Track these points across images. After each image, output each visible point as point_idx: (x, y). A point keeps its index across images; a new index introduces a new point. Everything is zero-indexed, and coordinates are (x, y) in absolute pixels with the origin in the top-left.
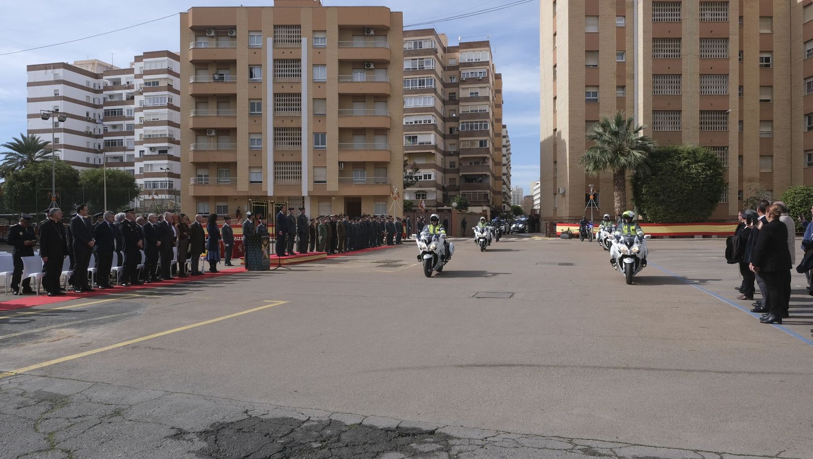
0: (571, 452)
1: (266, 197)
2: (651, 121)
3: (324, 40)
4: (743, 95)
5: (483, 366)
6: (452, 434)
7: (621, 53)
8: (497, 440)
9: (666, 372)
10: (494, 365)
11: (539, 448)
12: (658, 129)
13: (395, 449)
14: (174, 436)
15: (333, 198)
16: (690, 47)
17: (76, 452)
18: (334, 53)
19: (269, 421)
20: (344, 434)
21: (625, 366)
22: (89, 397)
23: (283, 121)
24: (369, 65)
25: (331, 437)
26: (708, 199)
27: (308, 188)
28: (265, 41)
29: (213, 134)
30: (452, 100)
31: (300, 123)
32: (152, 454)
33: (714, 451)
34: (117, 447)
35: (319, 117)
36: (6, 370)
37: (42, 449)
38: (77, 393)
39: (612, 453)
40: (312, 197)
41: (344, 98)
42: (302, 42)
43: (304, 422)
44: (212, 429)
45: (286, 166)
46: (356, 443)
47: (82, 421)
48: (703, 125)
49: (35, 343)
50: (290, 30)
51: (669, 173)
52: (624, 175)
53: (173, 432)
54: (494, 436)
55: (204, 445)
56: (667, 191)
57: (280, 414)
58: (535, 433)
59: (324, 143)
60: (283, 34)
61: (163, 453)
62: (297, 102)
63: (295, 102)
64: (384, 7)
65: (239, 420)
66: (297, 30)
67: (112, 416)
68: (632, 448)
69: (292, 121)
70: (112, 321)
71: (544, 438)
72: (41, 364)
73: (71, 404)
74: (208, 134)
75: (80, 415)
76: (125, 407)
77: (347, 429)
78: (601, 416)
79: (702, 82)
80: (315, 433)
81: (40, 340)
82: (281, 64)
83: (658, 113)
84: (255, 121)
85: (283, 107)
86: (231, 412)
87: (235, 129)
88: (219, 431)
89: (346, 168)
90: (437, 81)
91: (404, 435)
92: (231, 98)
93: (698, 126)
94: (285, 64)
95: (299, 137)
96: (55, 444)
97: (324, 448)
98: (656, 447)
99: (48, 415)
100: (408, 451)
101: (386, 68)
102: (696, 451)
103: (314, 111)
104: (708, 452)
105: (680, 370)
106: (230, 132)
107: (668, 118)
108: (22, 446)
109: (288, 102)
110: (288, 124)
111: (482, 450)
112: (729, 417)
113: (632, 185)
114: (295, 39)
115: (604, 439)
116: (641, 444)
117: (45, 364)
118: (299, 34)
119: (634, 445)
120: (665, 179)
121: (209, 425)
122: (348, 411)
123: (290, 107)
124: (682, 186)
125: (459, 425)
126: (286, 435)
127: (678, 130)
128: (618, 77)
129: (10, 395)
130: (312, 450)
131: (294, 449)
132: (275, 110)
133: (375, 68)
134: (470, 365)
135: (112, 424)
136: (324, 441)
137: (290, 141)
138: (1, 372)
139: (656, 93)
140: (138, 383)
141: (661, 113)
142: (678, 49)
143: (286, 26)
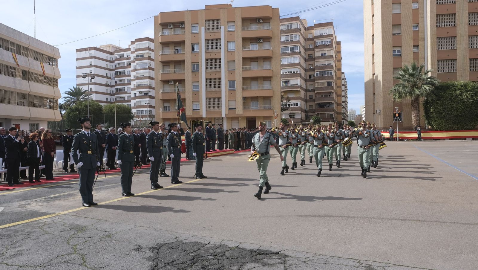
0: (358, 268)
1: (202, 118)
2: (436, 67)
3: (233, 27)
5: (314, 216)
6: (289, 254)
7: (416, 25)
8: (314, 259)
10: (321, 216)
11: (338, 265)
12: (441, 71)
13: (254, 261)
14: (137, 249)
15: (240, 118)
16: (462, 19)
17: (86, 255)
18: (239, 35)
19: (187, 243)
20: (227, 252)
21: (402, 218)
22: (96, 228)
23: (211, 75)
24: (259, 40)
25: (220, 253)
26: (475, 115)
27: (225, 112)
28: (200, 30)
29: (172, 83)
30: (311, 58)
31: (221, 75)
32: (123, 258)
35: (231, 71)
36: (57, 212)
37: (70, 253)
38: (91, 225)
39: (383, 269)
40: (228, 118)
41: (245, 60)
42: (221, 28)
43: (206, 245)
44: (157, 246)
45: (213, 100)
46: (233, 257)
47: (91, 240)
48: (471, 68)
49: (73, 198)
50: (214, 22)
51: (449, 99)
52: (418, 101)
53: (136, 247)
54: (313, 257)
55: (151, 255)
56: (447, 110)
57: (194, 240)
58: (338, 255)
59: (234, 86)
60: (210, 25)
61: (129, 258)
62: (219, 63)
63: (217, 64)
64: (268, 6)
65: (171, 242)
66: (218, 22)
67: (106, 237)
68: (396, 267)
69: (216, 74)
70: (113, 187)
71: (343, 259)
72: (75, 209)
73: (87, 231)
74: (169, 83)
75: (91, 236)
76: (113, 233)
77: (229, 249)
78: (381, 248)
79: (470, 41)
80: (211, 251)
81: (76, 197)
82: (209, 42)
83: (441, 62)
84: (195, 75)
85: (211, 67)
86: (168, 238)
87: (184, 80)
88: (160, 248)
89: (247, 100)
90: (301, 47)
91: (261, 254)
92: (181, 63)
93: (468, 68)
94: (212, 42)
95: (220, 83)
96: (76, 251)
97: (215, 259)
99: (75, 236)
100: (261, 263)
101: (270, 42)
103: (228, 68)
106: (182, 82)
107: (447, 64)
108: (60, 251)
109: (213, 64)
110: (214, 76)
111: (304, 264)
112: (463, 251)
113: (424, 107)
114: (217, 27)
115: (380, 261)
116: (403, 265)
117: (77, 209)
118: (219, 24)
119: (398, 265)
120: (445, 103)
121: (155, 244)
122: (232, 239)
123: (215, 66)
124: (457, 107)
125: (294, 249)
126: (195, 251)
127: (454, 71)
128: (414, 40)
129: (58, 225)
130: (208, 260)
131: (198, 259)
132: (206, 68)
133: (263, 42)
134: (307, 216)
135: (106, 242)
136: (215, 255)
137: (215, 86)
138: (55, 213)
139: (439, 49)
140: (122, 221)
141: (443, 62)
142: (454, 20)
143: (212, 20)
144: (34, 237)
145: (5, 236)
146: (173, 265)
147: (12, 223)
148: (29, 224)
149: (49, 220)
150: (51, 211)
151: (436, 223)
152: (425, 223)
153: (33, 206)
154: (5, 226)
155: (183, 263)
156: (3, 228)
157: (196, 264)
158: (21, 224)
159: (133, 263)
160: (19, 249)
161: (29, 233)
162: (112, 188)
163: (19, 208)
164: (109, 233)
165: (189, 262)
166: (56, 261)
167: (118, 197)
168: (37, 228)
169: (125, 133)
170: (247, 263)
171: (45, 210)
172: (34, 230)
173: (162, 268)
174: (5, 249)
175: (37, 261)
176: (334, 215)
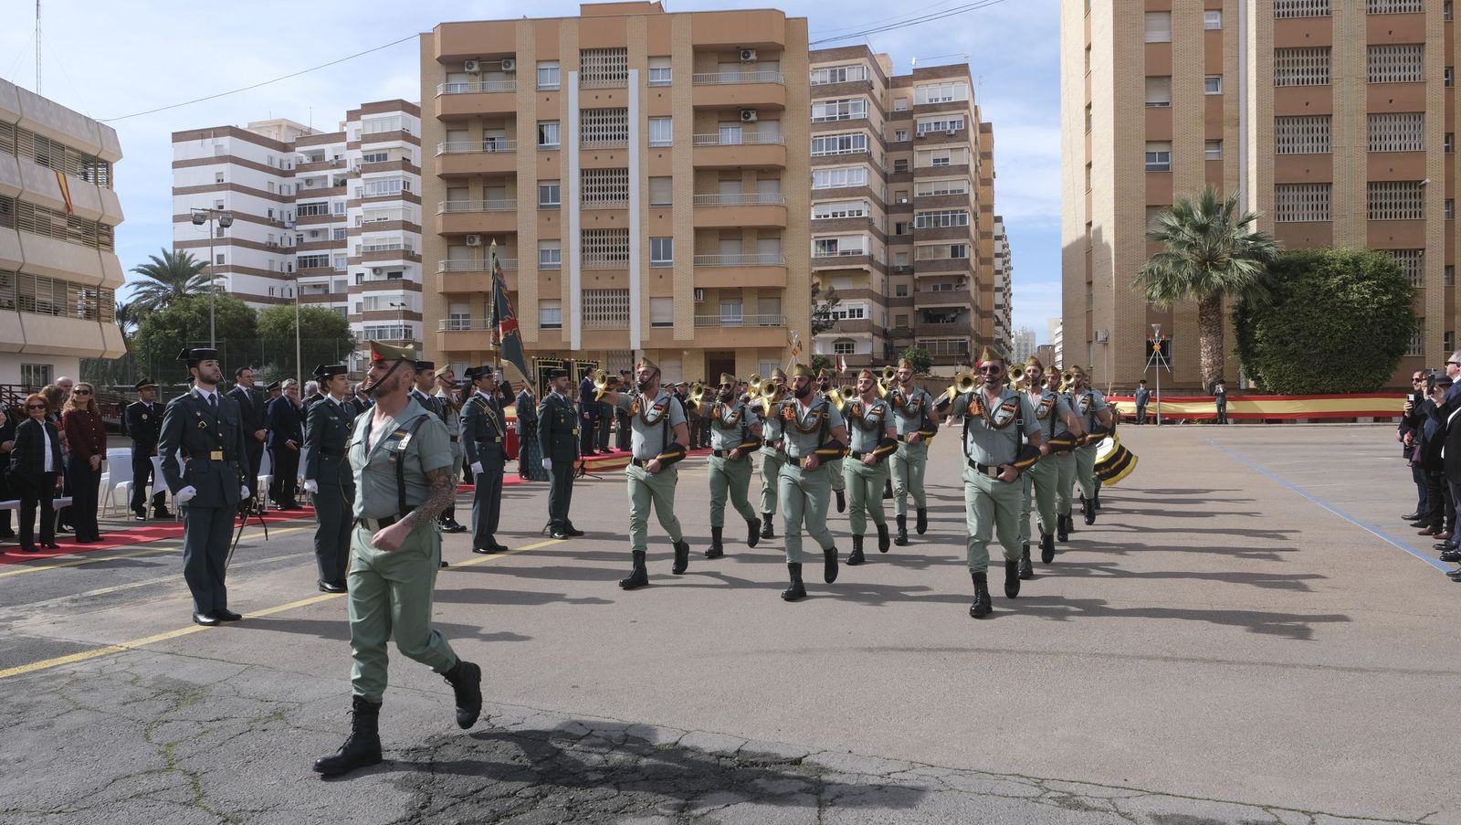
0: (1036, 802)
1: (569, 352)
2: (1272, 204)
3: (666, 73)
4: (1453, 151)
5: (907, 650)
6: (831, 764)
7: (1214, 78)
8: (906, 777)
9: (1242, 667)
10: (929, 650)
11: (979, 794)
12: (1286, 218)
13: (728, 787)
15: (685, 353)
16: (1349, 61)
17: (204, 776)
18: (685, 98)
19: (523, 734)
20: (645, 760)
21: (1168, 655)
22: (237, 689)
23: (597, 218)
24: (747, 115)
25: (622, 764)
26: (1384, 350)
27: (641, 334)
28: (565, 79)
29: (478, 242)
30: (902, 173)
31: (628, 220)
33: (1301, 809)
34: (271, 769)
35: (659, 210)
36: (112, 643)
37: (153, 768)
38: (220, 682)
39: (1111, 806)
40: (648, 351)
41: (706, 176)
42: (629, 76)
43: (580, 739)
44: (427, 745)
45: (602, 297)
46: (663, 776)
47: (221, 727)
48: (1374, 210)
49: (164, 599)
50: (608, 57)
51: (1306, 302)
52: (1219, 305)
54: (904, 771)
56: (1302, 333)
57: (543, 724)
58: (980, 767)
59: (668, 255)
60: (596, 65)
62: (621, 184)
63: (617, 185)
64: (774, 10)
66: (620, 56)
67: (269, 719)
68: (1149, 799)
69: (612, 218)
70: (291, 565)
71: (992, 777)
72: (169, 633)
73: (208, 699)
74: (468, 244)
75: (220, 716)
76: (291, 706)
77: (653, 752)
78: (1105, 742)
79: (1373, 128)
80: (596, 756)
81: (171, 595)
82: (593, 117)
83: (1286, 189)
84: (549, 219)
85: (597, 193)
87: (514, 234)
88: (439, 750)
89: (707, 298)
90: (873, 140)
91: (748, 764)
92: (506, 180)
93: (1365, 211)
94: (601, 117)
95: (626, 245)
96: (174, 761)
98: (1194, 798)
99: (169, 715)
100: (748, 792)
101: (779, 120)
102: (1267, 808)
103: (650, 200)
104: (1289, 810)
105: (1270, 664)
106: (507, 239)
107: (1305, 198)
108: (123, 764)
109: (605, 184)
110: (606, 223)
111: (878, 793)
112: (1344, 749)
113: (1234, 324)
114: (616, 72)
115: (1102, 782)
116: (1168, 792)
118: (624, 64)
119: (1155, 794)
120: (1297, 311)
121: (423, 739)
123: (609, 193)
124: (1332, 325)
125: (846, 750)
126: (547, 759)
127: (1325, 219)
128: (1208, 123)
129: (115, 682)
130: (587, 785)
131: (557, 782)
132: (583, 199)
133: (758, 120)
134: (885, 649)
135: (268, 733)
136: (610, 770)
137: (610, 253)
138: (104, 646)
139: (1281, 151)
140: (318, 667)
141: (1291, 189)
142: (1325, 67)
143: (602, 50)
144: (39, 722)
146: (478, 802)
148: (22, 681)
149: (87, 668)
150: (94, 640)
151: (1265, 667)
152: (1234, 667)
153: (36, 625)
155: (509, 796)
157: (550, 797)
159: (353, 797)
161: (23, 709)
162: (287, 566)
164: (281, 705)
165: (528, 792)
166: (108, 794)
167: (306, 595)
168: (48, 693)
169: (329, 395)
171: (73, 637)
172: (39, 698)
173: (442, 810)
175: (48, 795)
176: (969, 647)
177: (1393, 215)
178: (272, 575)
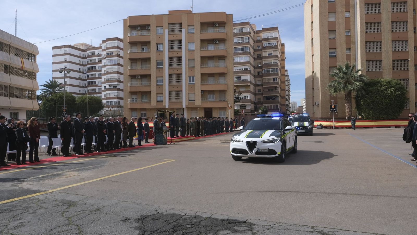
0: (313, 233)
1: (165, 109)
2: (365, 66)
3: (193, 30)
5: (271, 192)
6: (254, 223)
7: (348, 31)
9: (366, 196)
10: (277, 192)
11: (296, 231)
12: (369, 70)
13: (226, 229)
15: (198, 109)
16: (386, 26)
17: (81, 226)
18: (198, 37)
19: (167, 215)
20: (202, 222)
21: (344, 193)
22: (85, 203)
23: (173, 71)
24: (216, 42)
25: (196, 223)
26: (398, 107)
27: (186, 103)
28: (164, 32)
29: (139, 78)
30: (259, 58)
31: (182, 71)
32: (114, 228)
34: (99, 224)
35: (191, 68)
36: (48, 190)
37: (66, 224)
38: (80, 201)
39: (333, 234)
40: (188, 108)
41: (204, 59)
42: (182, 31)
43: (183, 216)
44: (141, 218)
45: (175, 93)
46: (208, 226)
47: (83, 213)
48: (394, 68)
49: (59, 178)
50: (176, 25)
51: (375, 94)
52: (351, 95)
53: (123, 219)
54: (275, 225)
55: (138, 224)
56: (374, 103)
57: (172, 212)
58: (296, 224)
59: (193, 81)
60: (173, 28)
61: (119, 227)
62: (180, 61)
63: (179, 61)
64: (223, 12)
65: (153, 214)
67: (95, 211)
69: (178, 70)
70: (94, 168)
71: (300, 226)
72: (63, 187)
73: (77, 205)
74: (136, 78)
75: (82, 210)
76: (101, 207)
77: (204, 219)
78: (330, 217)
79: (393, 45)
80: (188, 221)
81: (62, 177)
82: (172, 42)
84: (160, 71)
85: (173, 64)
86: (149, 210)
87: (150, 75)
88: (144, 219)
89: (205, 93)
90: (251, 48)
91: (231, 223)
92: (147, 60)
93: (392, 68)
94: (174, 42)
95: (181, 78)
96: (71, 222)
97: (193, 228)
98: (356, 232)
99: (68, 210)
100: (232, 230)
101: (225, 43)
103: (188, 65)
105: (373, 195)
106: (147, 77)
107: (374, 64)
108: (57, 223)
109: (175, 61)
110: (176, 72)
111: (268, 230)
112: (397, 218)
113: (355, 100)
114: (178, 30)
115: (330, 227)
116: (349, 230)
117: (65, 187)
118: (181, 27)
119: (345, 230)
120: (373, 96)
121: (139, 216)
122: (204, 211)
123: (177, 64)
124: (383, 100)
125: (258, 219)
126: (175, 221)
127: (380, 70)
128: (347, 43)
129: (51, 201)
130: (187, 228)
131: (179, 228)
132: (169, 65)
133: (219, 43)
134: (265, 191)
135: (96, 214)
136: (193, 224)
137: (177, 80)
138: (45, 191)
139: (367, 51)
140: (107, 197)
141: (370, 62)
142: (379, 27)
143: (175, 23)
144: (32, 212)
145: (5, 211)
146: (158, 233)
147: (9, 199)
148: (25, 200)
149: (42, 197)
150: (42, 189)
152: (363, 196)
153: (25, 185)
154: (3, 202)
155: (166, 231)
156: (2, 204)
157: (178, 232)
158: (17, 200)
159: (123, 232)
160: (20, 221)
161: (27, 208)
162: (92, 169)
163: (12, 187)
165: (171, 230)
166: (55, 231)
168: (33, 204)
170: (221, 230)
171: (36, 188)
174: (8, 222)
175: (38, 231)
176: (288, 191)
177: (400, 69)
178: (89, 172)
